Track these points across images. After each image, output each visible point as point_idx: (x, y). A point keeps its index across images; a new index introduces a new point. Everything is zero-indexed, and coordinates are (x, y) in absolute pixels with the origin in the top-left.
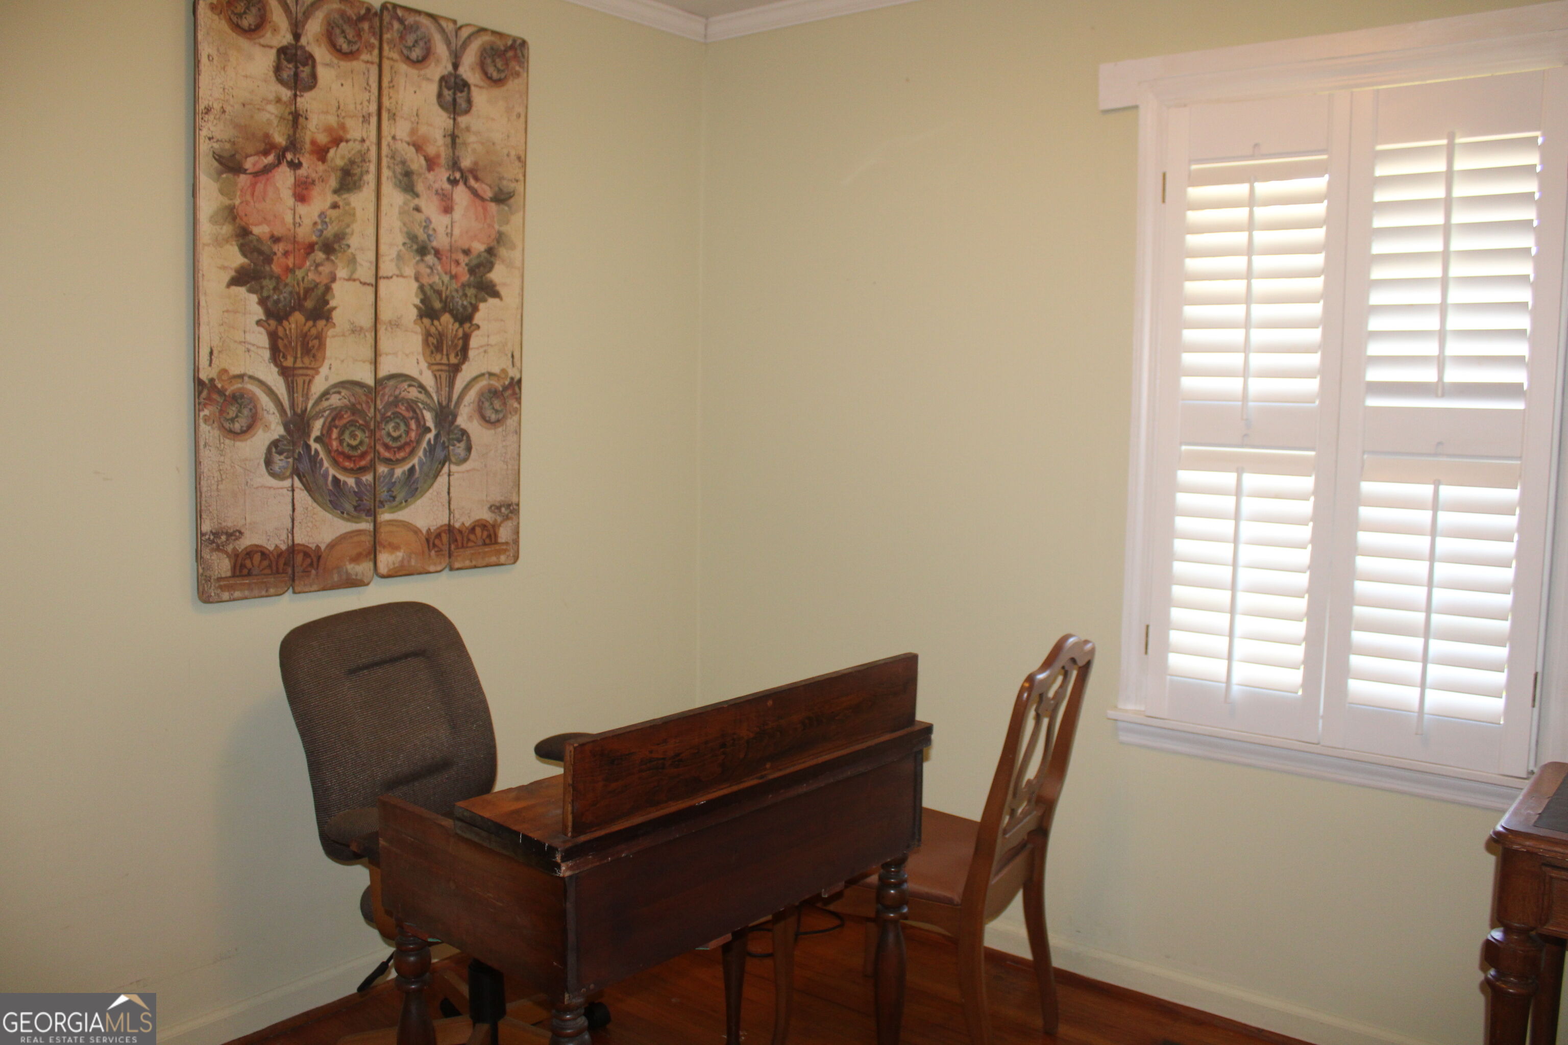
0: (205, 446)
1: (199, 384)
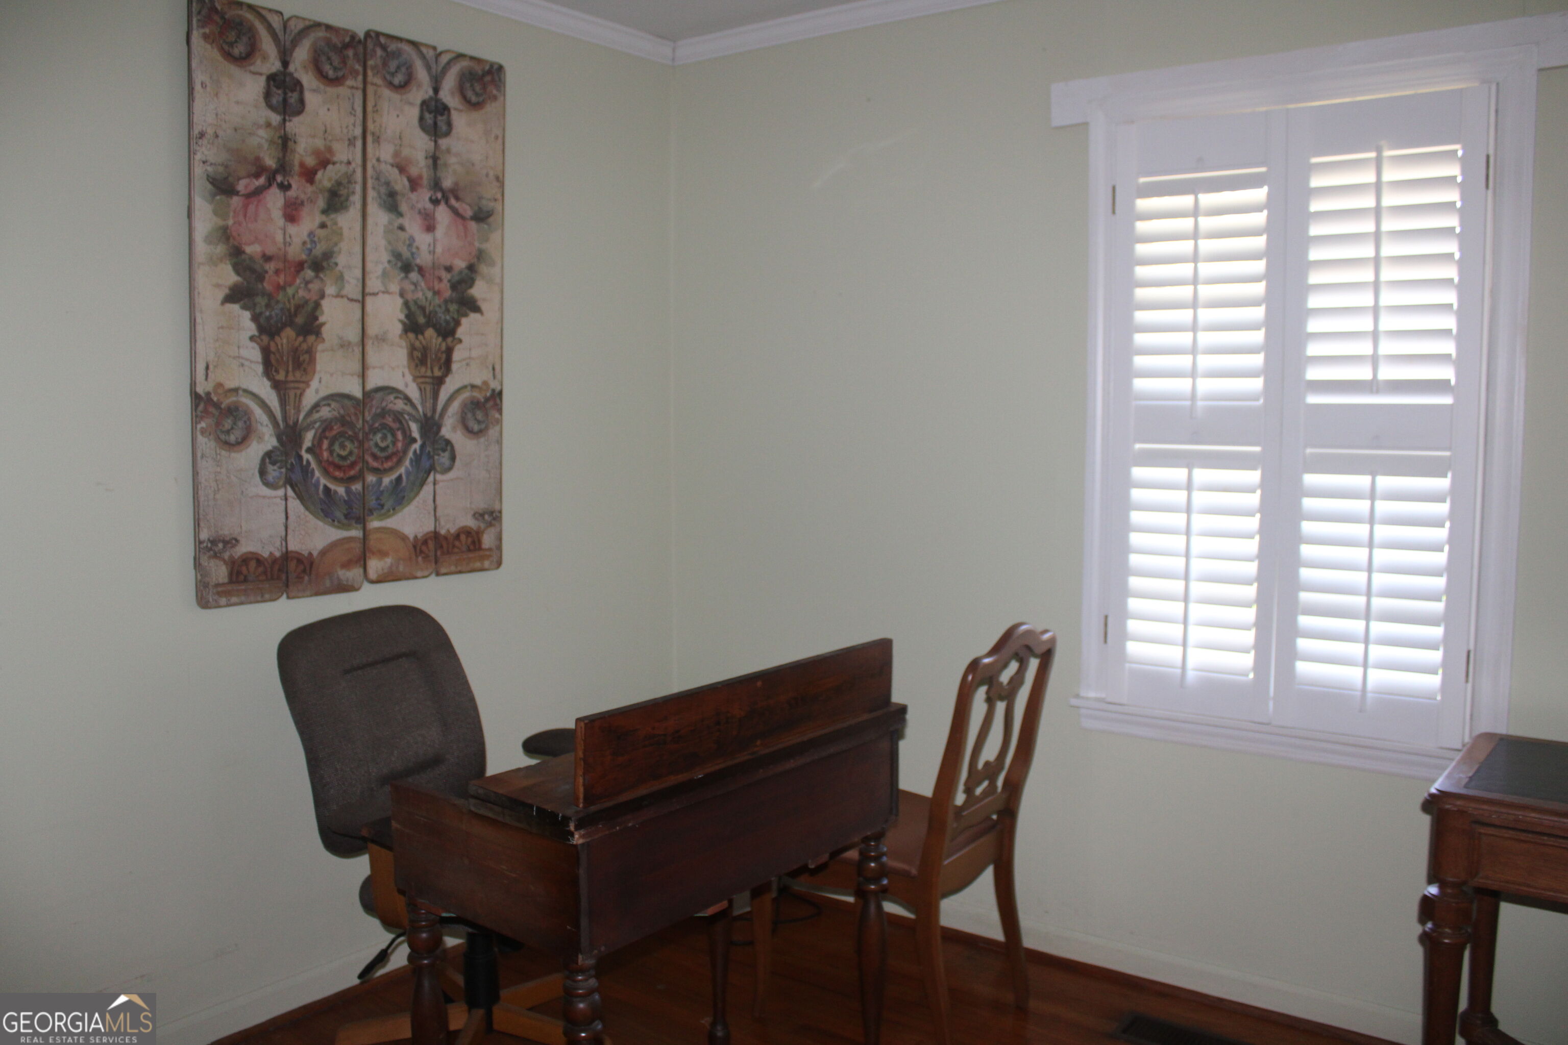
0: (202, 457)
1: (196, 398)
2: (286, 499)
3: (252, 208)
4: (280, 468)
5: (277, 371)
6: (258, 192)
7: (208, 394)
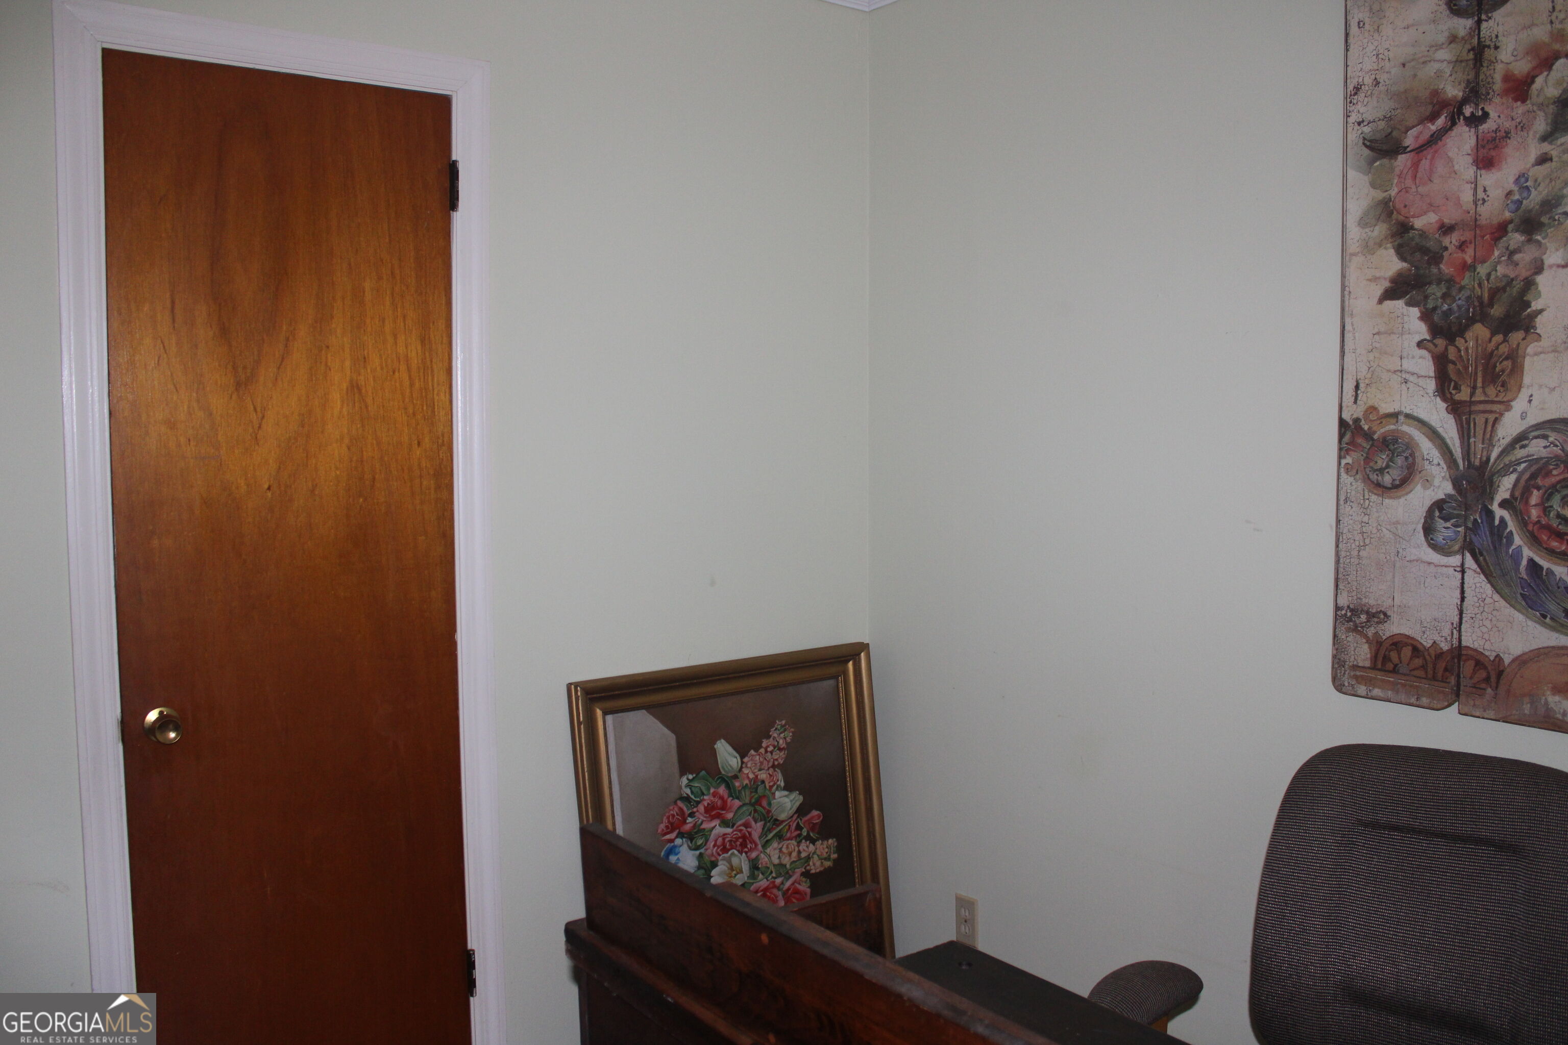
0: (1346, 501)
1: (1342, 423)
2: (1463, 572)
3: (1425, 164)
4: (1456, 526)
5: (1457, 388)
6: (1435, 139)
7: (1357, 421)
